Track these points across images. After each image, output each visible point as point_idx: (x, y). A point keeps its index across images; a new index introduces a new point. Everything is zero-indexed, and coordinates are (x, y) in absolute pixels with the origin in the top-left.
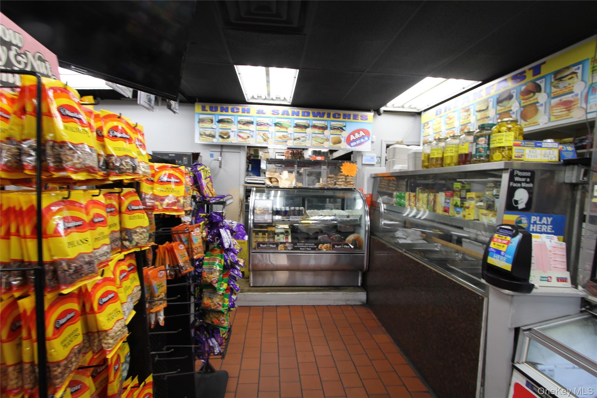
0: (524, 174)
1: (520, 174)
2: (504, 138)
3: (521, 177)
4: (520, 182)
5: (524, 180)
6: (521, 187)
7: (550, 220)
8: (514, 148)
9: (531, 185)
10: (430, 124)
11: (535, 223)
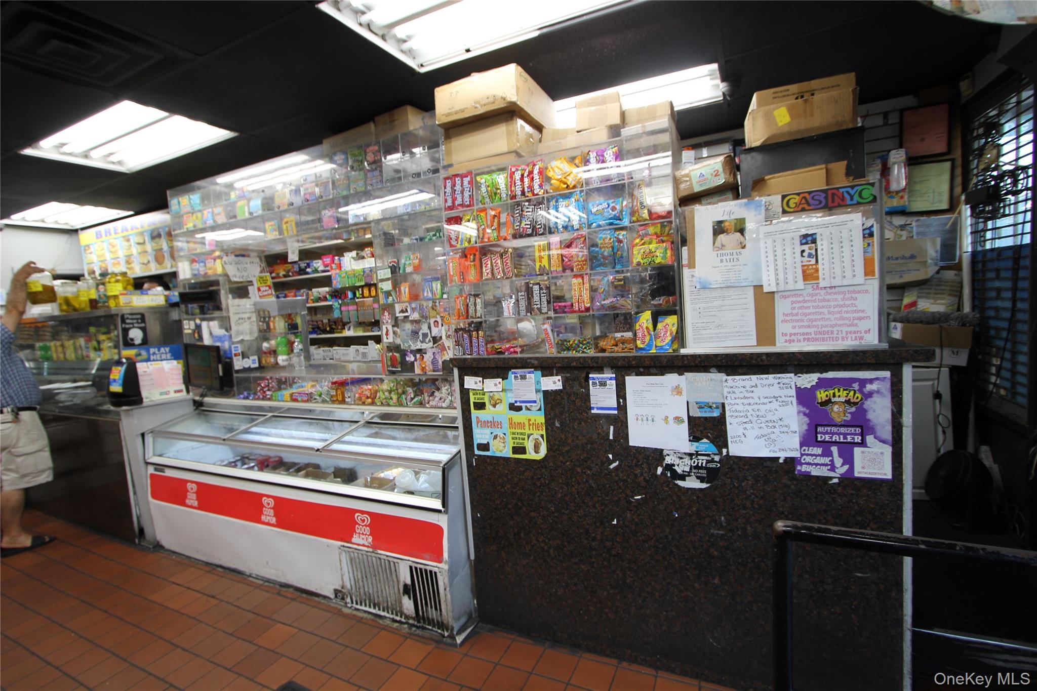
0: (135, 317)
1: (130, 317)
2: (114, 288)
3: (132, 319)
4: (132, 324)
5: (135, 321)
6: (134, 327)
7: (167, 349)
8: (121, 297)
9: (143, 325)
10: (92, 249)
11: (154, 353)
